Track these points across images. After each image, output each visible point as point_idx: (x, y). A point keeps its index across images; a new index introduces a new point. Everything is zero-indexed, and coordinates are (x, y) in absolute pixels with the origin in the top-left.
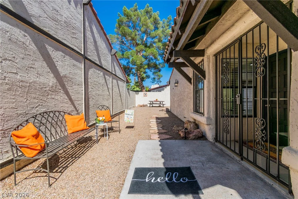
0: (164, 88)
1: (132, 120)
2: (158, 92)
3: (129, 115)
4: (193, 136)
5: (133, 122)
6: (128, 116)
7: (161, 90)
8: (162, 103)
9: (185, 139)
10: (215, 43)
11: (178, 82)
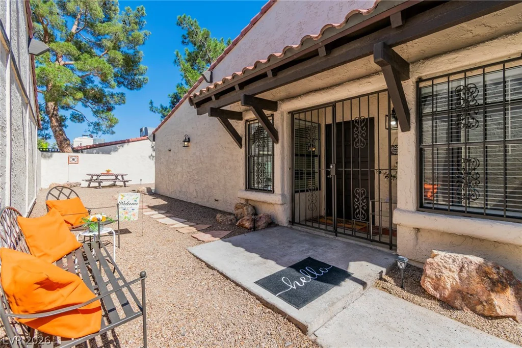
0: (117, 146)
1: (134, 215)
2: (103, 153)
3: (127, 204)
4: (264, 223)
5: (136, 219)
6: (127, 206)
7: (111, 151)
8: (123, 179)
9: (254, 230)
10: (300, 99)
11: (189, 139)
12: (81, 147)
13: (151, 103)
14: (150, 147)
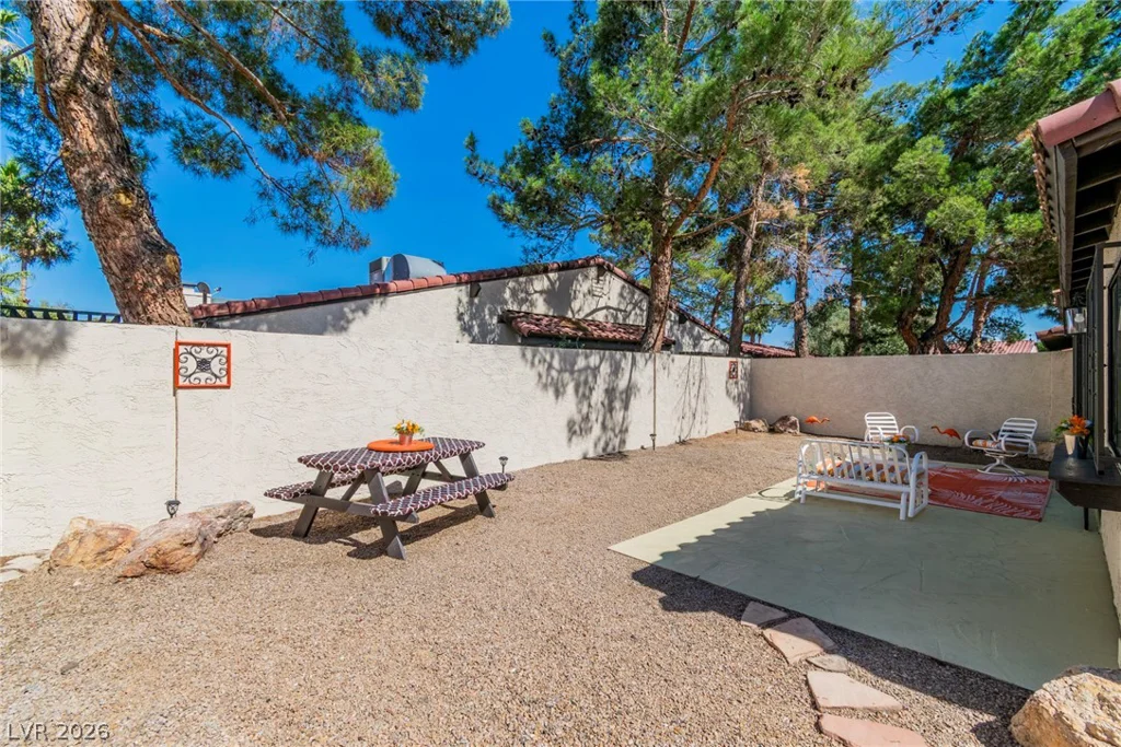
12: (207, 309)
13: (472, 144)
14: (455, 317)
